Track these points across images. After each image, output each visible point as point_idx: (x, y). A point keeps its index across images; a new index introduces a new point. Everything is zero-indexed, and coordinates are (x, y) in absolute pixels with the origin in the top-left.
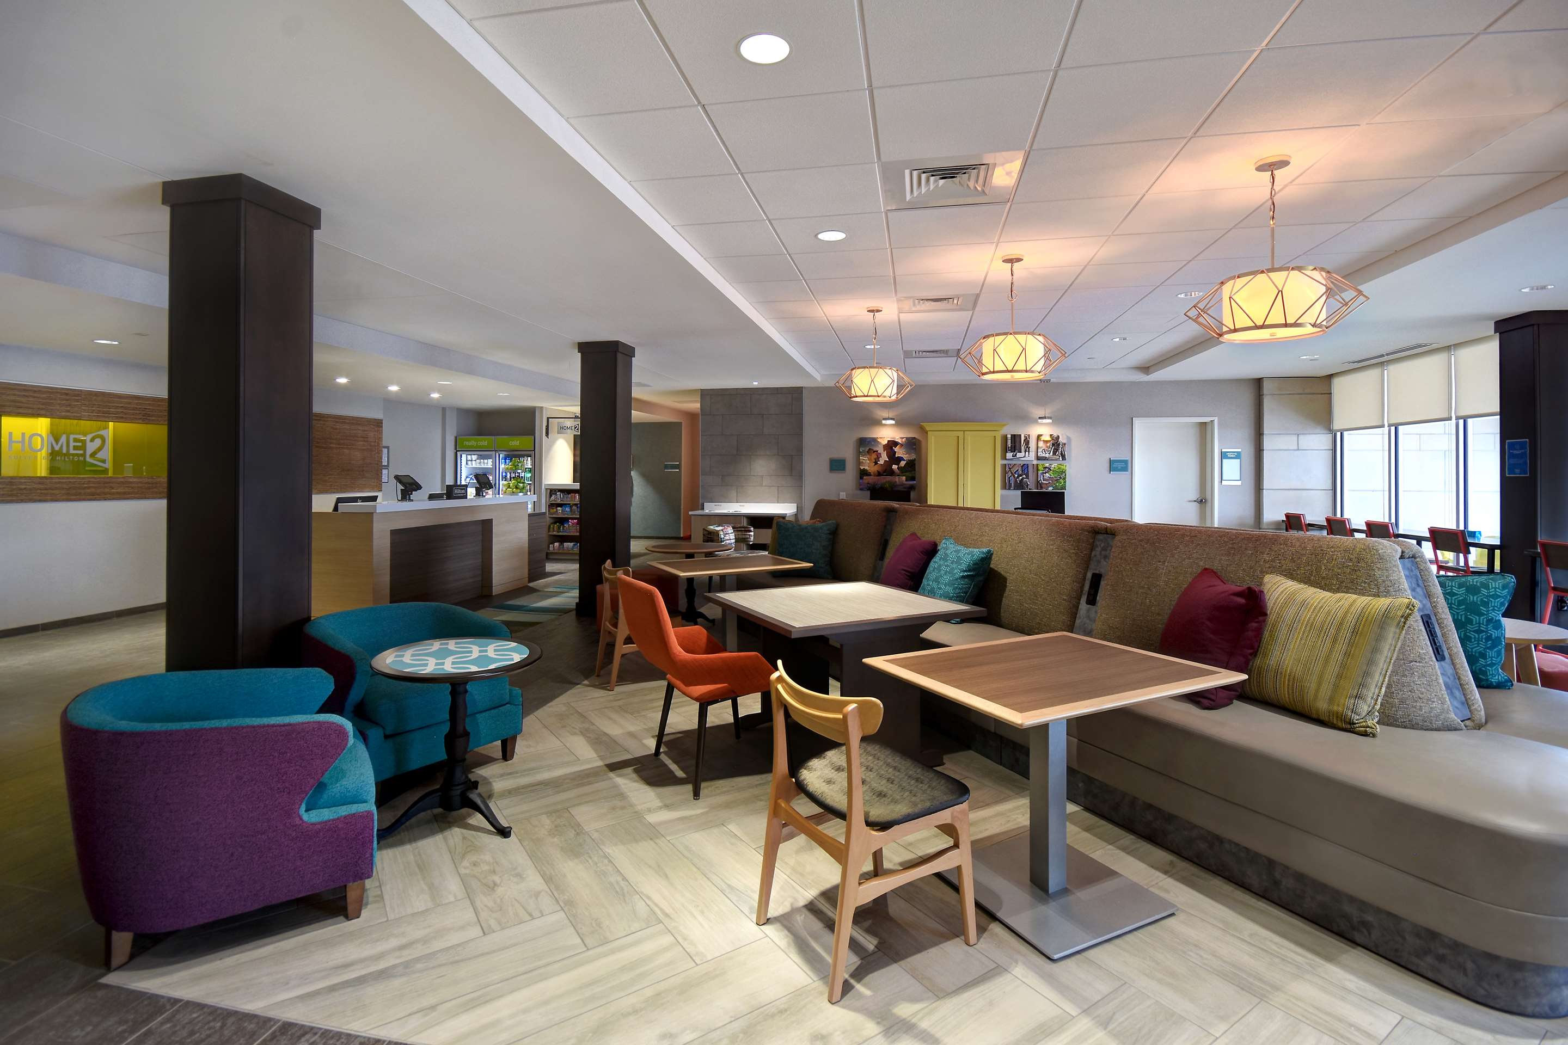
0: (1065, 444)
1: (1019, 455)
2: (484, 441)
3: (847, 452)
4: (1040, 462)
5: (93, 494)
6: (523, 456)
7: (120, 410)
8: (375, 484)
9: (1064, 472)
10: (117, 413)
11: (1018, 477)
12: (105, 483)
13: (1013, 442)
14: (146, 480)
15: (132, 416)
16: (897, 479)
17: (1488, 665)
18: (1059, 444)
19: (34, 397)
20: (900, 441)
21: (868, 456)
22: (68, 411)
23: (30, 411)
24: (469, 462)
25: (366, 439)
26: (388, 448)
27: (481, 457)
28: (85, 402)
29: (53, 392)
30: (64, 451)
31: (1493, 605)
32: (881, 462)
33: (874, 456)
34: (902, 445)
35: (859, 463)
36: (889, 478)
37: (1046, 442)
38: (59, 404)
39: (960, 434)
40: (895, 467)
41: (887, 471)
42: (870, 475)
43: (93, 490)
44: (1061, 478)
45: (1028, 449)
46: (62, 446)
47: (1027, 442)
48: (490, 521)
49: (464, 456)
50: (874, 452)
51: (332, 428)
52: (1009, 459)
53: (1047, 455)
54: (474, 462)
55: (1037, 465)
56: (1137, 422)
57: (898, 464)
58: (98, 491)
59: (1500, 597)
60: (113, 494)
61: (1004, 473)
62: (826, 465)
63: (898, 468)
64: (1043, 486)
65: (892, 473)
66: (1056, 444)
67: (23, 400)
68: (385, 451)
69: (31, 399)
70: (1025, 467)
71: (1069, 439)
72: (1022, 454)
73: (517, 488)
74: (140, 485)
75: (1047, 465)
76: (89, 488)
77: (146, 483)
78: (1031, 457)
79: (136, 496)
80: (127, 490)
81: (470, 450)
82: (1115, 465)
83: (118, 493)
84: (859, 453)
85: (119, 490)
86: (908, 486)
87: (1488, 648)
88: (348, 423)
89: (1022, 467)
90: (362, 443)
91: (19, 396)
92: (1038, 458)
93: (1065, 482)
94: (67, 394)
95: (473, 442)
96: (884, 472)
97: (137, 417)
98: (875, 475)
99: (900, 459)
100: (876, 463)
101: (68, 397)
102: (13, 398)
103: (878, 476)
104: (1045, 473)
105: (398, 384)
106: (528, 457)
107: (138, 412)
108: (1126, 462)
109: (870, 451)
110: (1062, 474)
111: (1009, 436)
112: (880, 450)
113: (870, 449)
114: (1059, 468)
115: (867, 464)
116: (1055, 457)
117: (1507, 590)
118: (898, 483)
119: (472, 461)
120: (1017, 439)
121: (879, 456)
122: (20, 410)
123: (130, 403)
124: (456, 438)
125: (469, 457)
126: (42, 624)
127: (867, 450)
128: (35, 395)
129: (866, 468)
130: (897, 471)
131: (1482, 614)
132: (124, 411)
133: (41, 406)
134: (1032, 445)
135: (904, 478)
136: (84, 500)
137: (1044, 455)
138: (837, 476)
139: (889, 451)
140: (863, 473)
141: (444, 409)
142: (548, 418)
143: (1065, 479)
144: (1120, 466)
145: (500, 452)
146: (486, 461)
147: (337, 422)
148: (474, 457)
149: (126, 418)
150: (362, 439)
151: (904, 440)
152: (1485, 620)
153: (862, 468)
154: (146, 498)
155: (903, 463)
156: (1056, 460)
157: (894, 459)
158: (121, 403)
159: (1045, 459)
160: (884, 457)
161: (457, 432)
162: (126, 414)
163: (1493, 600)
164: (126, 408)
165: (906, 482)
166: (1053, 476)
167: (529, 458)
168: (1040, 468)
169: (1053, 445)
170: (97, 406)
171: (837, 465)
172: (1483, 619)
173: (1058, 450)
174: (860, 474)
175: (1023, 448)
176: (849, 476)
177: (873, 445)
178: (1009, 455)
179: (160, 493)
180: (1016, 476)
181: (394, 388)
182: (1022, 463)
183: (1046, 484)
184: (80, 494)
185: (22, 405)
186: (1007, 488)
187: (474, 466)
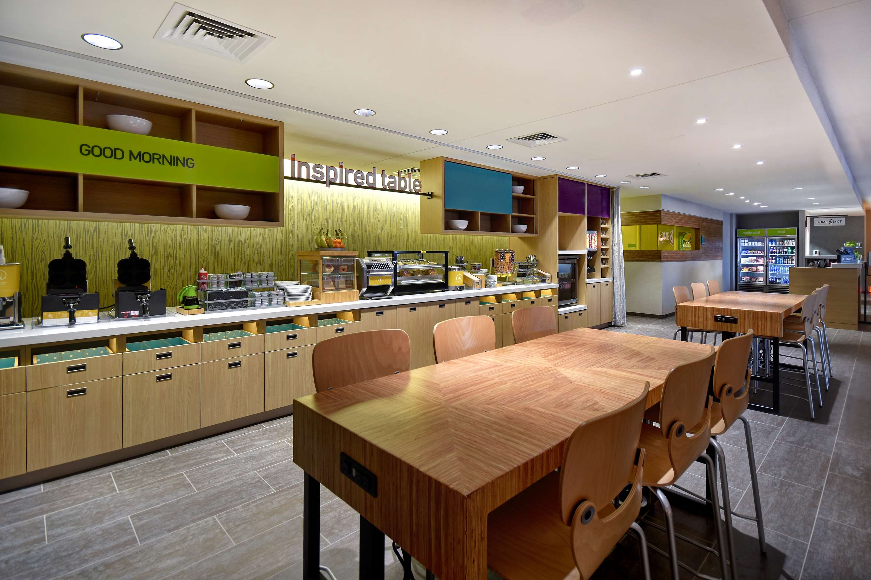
2: (758, 231)
24: (743, 244)
54: (746, 243)
95: (749, 232)
124: (736, 231)
125: (743, 241)
141: (731, 215)
142: (807, 217)
150: (718, 232)
161: (736, 227)
187: (746, 246)
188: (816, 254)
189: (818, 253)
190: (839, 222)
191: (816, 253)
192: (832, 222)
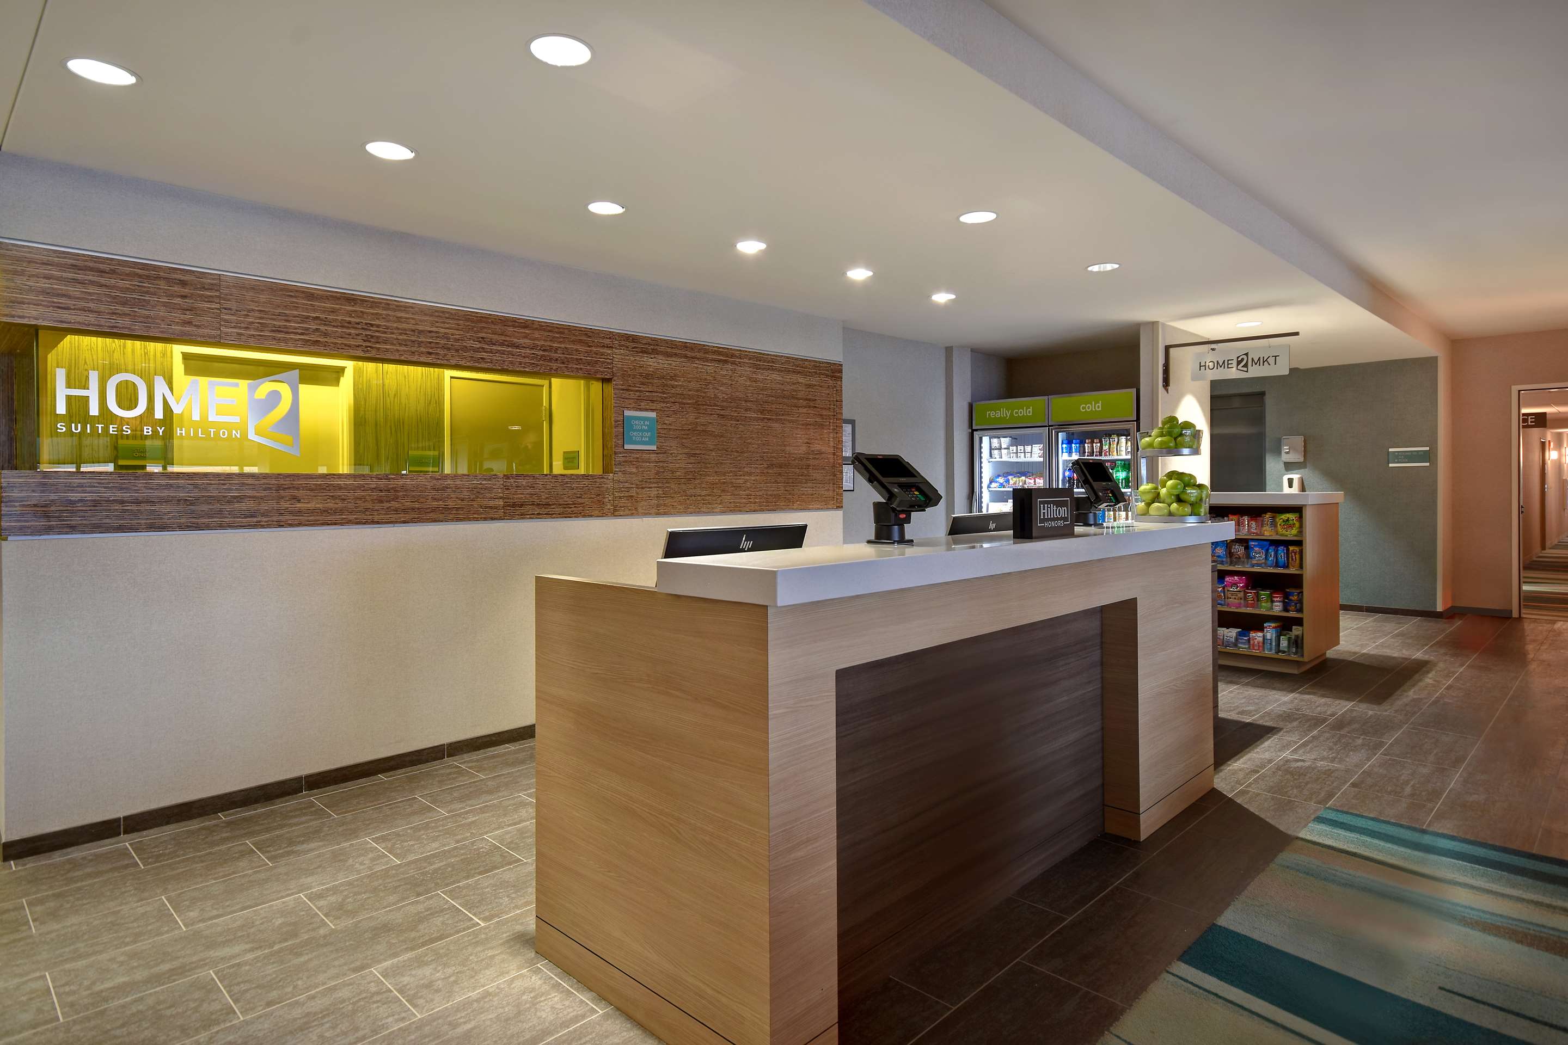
2: (1026, 407)
6: (1109, 434)
7: (311, 327)
8: (831, 493)
10: (306, 331)
14: (375, 485)
15: (339, 341)
19: (101, 286)
22: (189, 323)
24: (996, 453)
25: (812, 404)
26: (852, 422)
27: (1016, 441)
28: (231, 305)
38: (165, 305)
48: (1129, 606)
49: (986, 440)
51: (750, 379)
54: (1004, 452)
58: (264, 507)
60: (300, 512)
67: (73, 290)
68: (847, 428)
69: (91, 290)
73: (1179, 500)
74: (359, 493)
76: (240, 499)
77: (372, 489)
79: (352, 517)
80: (331, 505)
81: (996, 428)
83: (312, 512)
85: (311, 505)
88: (779, 370)
90: (805, 410)
91: (58, 280)
94: (183, 283)
95: (1005, 409)
97: (352, 342)
101: (186, 291)
102: (44, 284)
106: (1119, 435)
107: (353, 331)
119: (1000, 449)
122: (66, 315)
123: (333, 311)
124: (971, 407)
125: (995, 442)
126: (125, 818)
128: (103, 280)
132: (322, 328)
133: (120, 308)
136: (230, 526)
141: (949, 350)
142: (1167, 348)
145: (1058, 428)
146: (1028, 448)
148: (1005, 442)
149: (325, 345)
150: (805, 403)
154: (373, 522)
158: (315, 311)
161: (973, 396)
162: (326, 334)
164: (326, 322)
167: (1123, 439)
170: (257, 314)
179: (405, 511)
181: (858, 273)
184: (219, 513)
185: (70, 303)
187: (1005, 458)
188: (1290, 486)
189: (1296, 484)
190: (1271, 360)
191: (1290, 482)
192: (1246, 365)
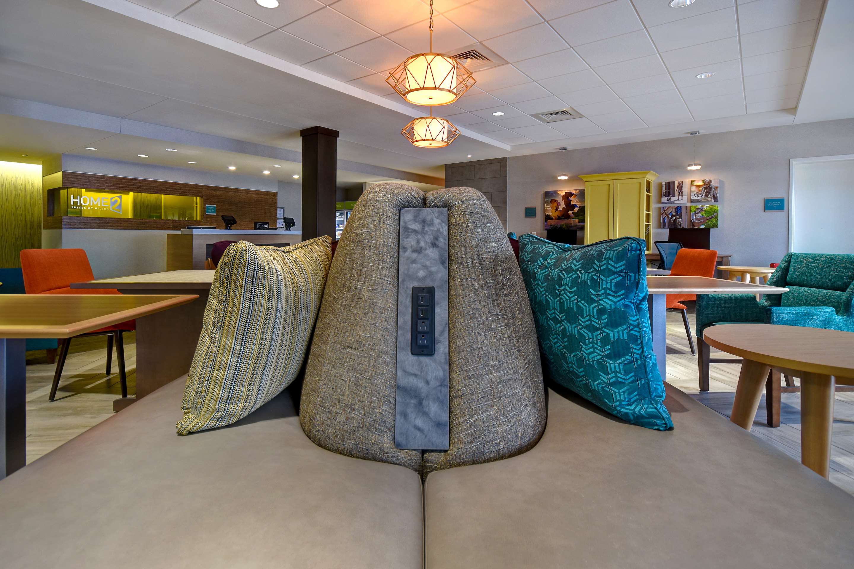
0: (717, 188)
1: (673, 199)
3: (537, 203)
4: (693, 204)
5: (112, 226)
7: (125, 186)
9: (716, 212)
11: (672, 217)
12: (117, 221)
13: (667, 188)
14: (139, 221)
15: (131, 189)
16: (572, 221)
17: (613, 384)
18: (711, 188)
20: (574, 192)
21: (551, 205)
22: (98, 186)
23: (79, 185)
25: (267, 203)
28: (107, 182)
29: (91, 177)
30: (99, 205)
31: (604, 286)
32: (560, 209)
33: (555, 204)
34: (576, 195)
35: (545, 210)
36: (566, 221)
37: (698, 186)
38: (94, 182)
39: (611, 183)
40: (570, 212)
41: (565, 215)
42: (552, 219)
43: (111, 224)
44: (712, 217)
45: (681, 193)
46: (98, 203)
47: (680, 187)
50: (555, 201)
52: (663, 203)
53: (699, 198)
55: (691, 207)
56: (794, 163)
57: (573, 210)
58: (114, 225)
59: (614, 273)
60: (122, 226)
61: (660, 214)
62: (523, 213)
63: (573, 213)
64: (695, 224)
65: (568, 217)
66: (708, 188)
67: (76, 180)
69: (80, 180)
70: (678, 209)
71: (720, 181)
72: (676, 198)
74: (136, 223)
75: (699, 206)
76: (109, 223)
78: (684, 200)
79: (134, 228)
80: (129, 225)
82: (770, 204)
84: (545, 203)
85: (125, 225)
86: (580, 226)
87: (609, 356)
88: (255, 194)
89: (676, 208)
90: (264, 205)
91: (73, 178)
92: (692, 201)
93: (717, 221)
96: (562, 217)
97: (134, 189)
98: (556, 219)
99: (574, 206)
100: (557, 210)
101: (98, 179)
102: (70, 179)
103: (558, 219)
104: (698, 213)
105: (235, 166)
107: (134, 187)
108: (782, 201)
109: (552, 201)
110: (714, 214)
111: (664, 183)
112: (560, 199)
113: (552, 200)
114: (711, 209)
115: (551, 212)
116: (707, 199)
117: (624, 262)
118: (573, 224)
120: (671, 186)
121: (559, 204)
122: (74, 185)
123: (130, 182)
127: (550, 200)
128: (82, 178)
129: (550, 213)
130: (572, 216)
131: (592, 301)
133: (85, 183)
134: (685, 190)
135: (577, 221)
137: (696, 198)
138: (530, 220)
139: (567, 200)
140: (548, 218)
143: (716, 218)
144: (775, 204)
145: (347, 211)
147: (248, 193)
150: (264, 203)
151: (577, 191)
152: (595, 309)
153: (546, 214)
154: (139, 229)
155: (576, 209)
156: (708, 202)
157: (570, 206)
158: (125, 182)
159: (697, 201)
160: (562, 206)
162: (128, 187)
163: (604, 279)
164: (128, 185)
165: (578, 224)
166: (705, 216)
168: (693, 209)
169: (705, 188)
170: (113, 184)
171: (530, 212)
172: (593, 308)
173: (709, 193)
174: (546, 218)
175: (676, 193)
176: (539, 220)
177: (554, 196)
178: (664, 199)
180: (670, 216)
181: (232, 168)
182: (676, 206)
183: (698, 223)
184: (105, 226)
186: (662, 226)
